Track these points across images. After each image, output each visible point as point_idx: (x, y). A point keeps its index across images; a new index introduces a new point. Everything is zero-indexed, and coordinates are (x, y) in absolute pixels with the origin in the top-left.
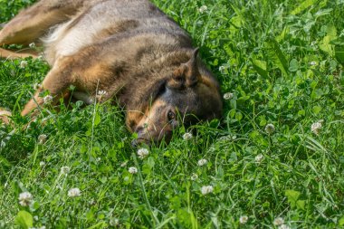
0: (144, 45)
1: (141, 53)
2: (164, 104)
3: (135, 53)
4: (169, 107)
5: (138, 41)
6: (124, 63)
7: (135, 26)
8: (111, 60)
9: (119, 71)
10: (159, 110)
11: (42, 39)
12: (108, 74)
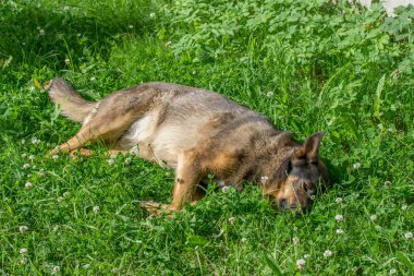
0: (251, 133)
1: (253, 140)
2: (296, 178)
3: (248, 140)
4: (302, 181)
5: (245, 130)
6: (243, 150)
7: (232, 118)
8: (232, 149)
9: (241, 157)
10: (294, 183)
11: (128, 137)
12: (233, 161)
